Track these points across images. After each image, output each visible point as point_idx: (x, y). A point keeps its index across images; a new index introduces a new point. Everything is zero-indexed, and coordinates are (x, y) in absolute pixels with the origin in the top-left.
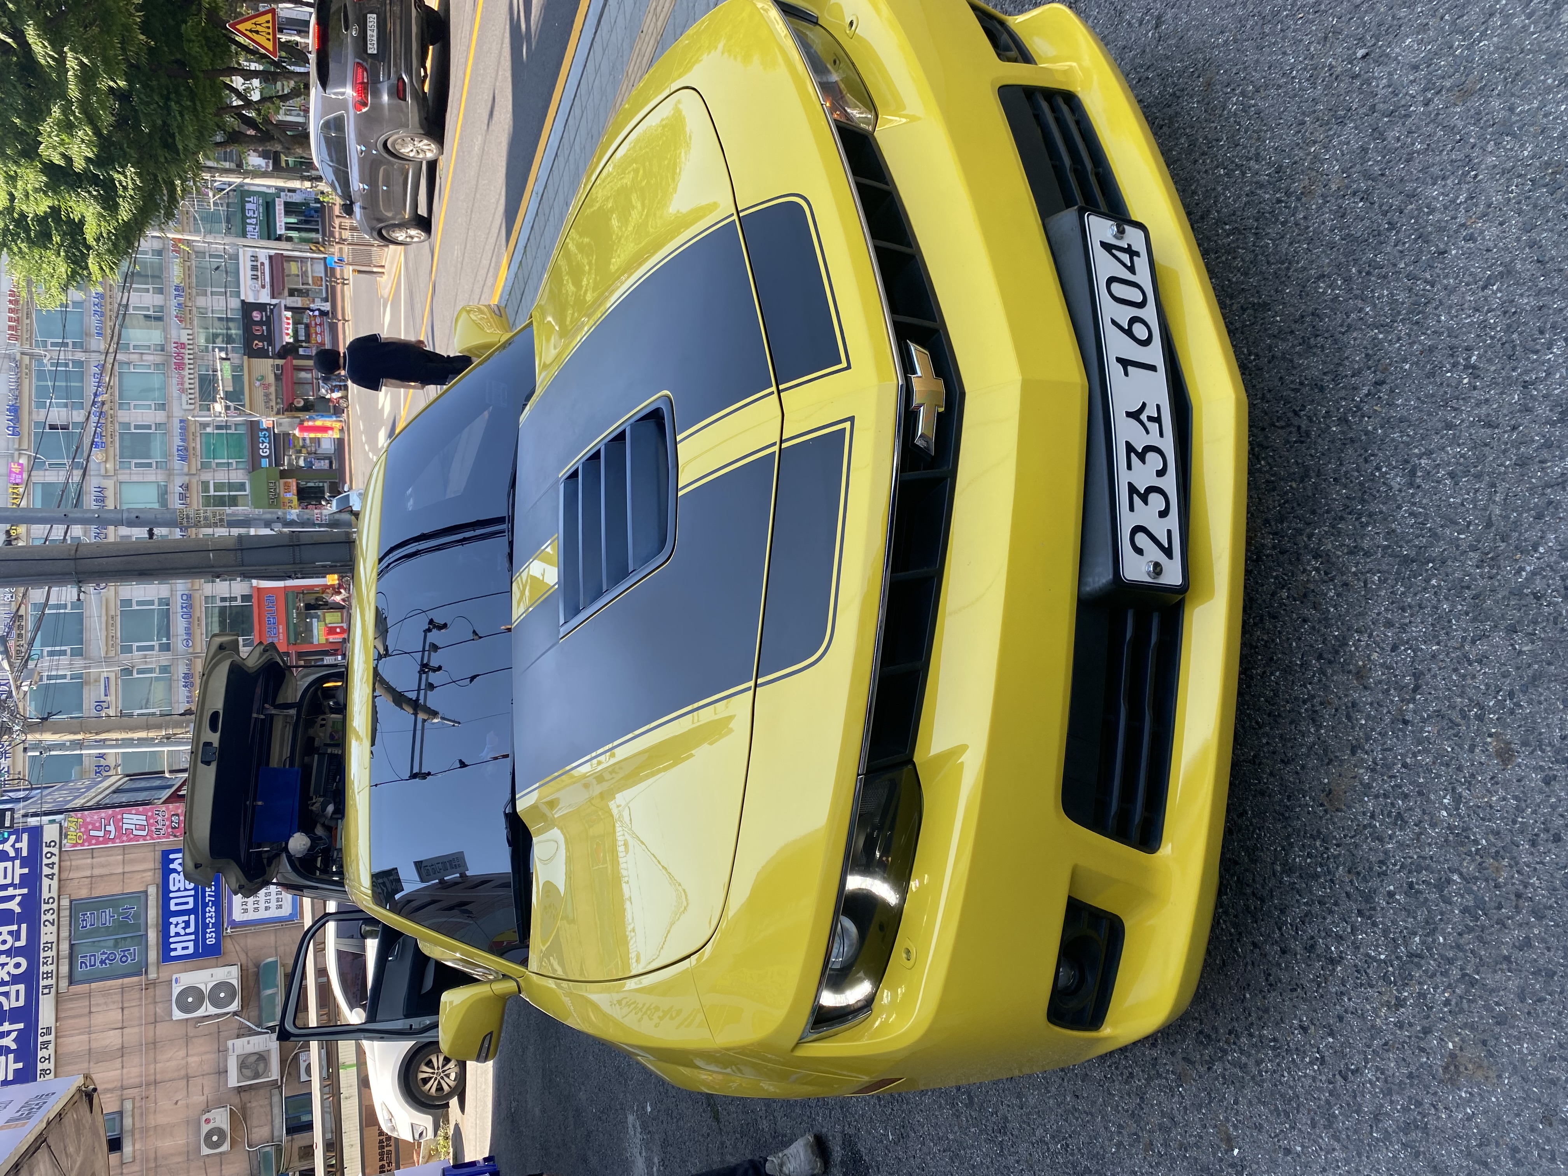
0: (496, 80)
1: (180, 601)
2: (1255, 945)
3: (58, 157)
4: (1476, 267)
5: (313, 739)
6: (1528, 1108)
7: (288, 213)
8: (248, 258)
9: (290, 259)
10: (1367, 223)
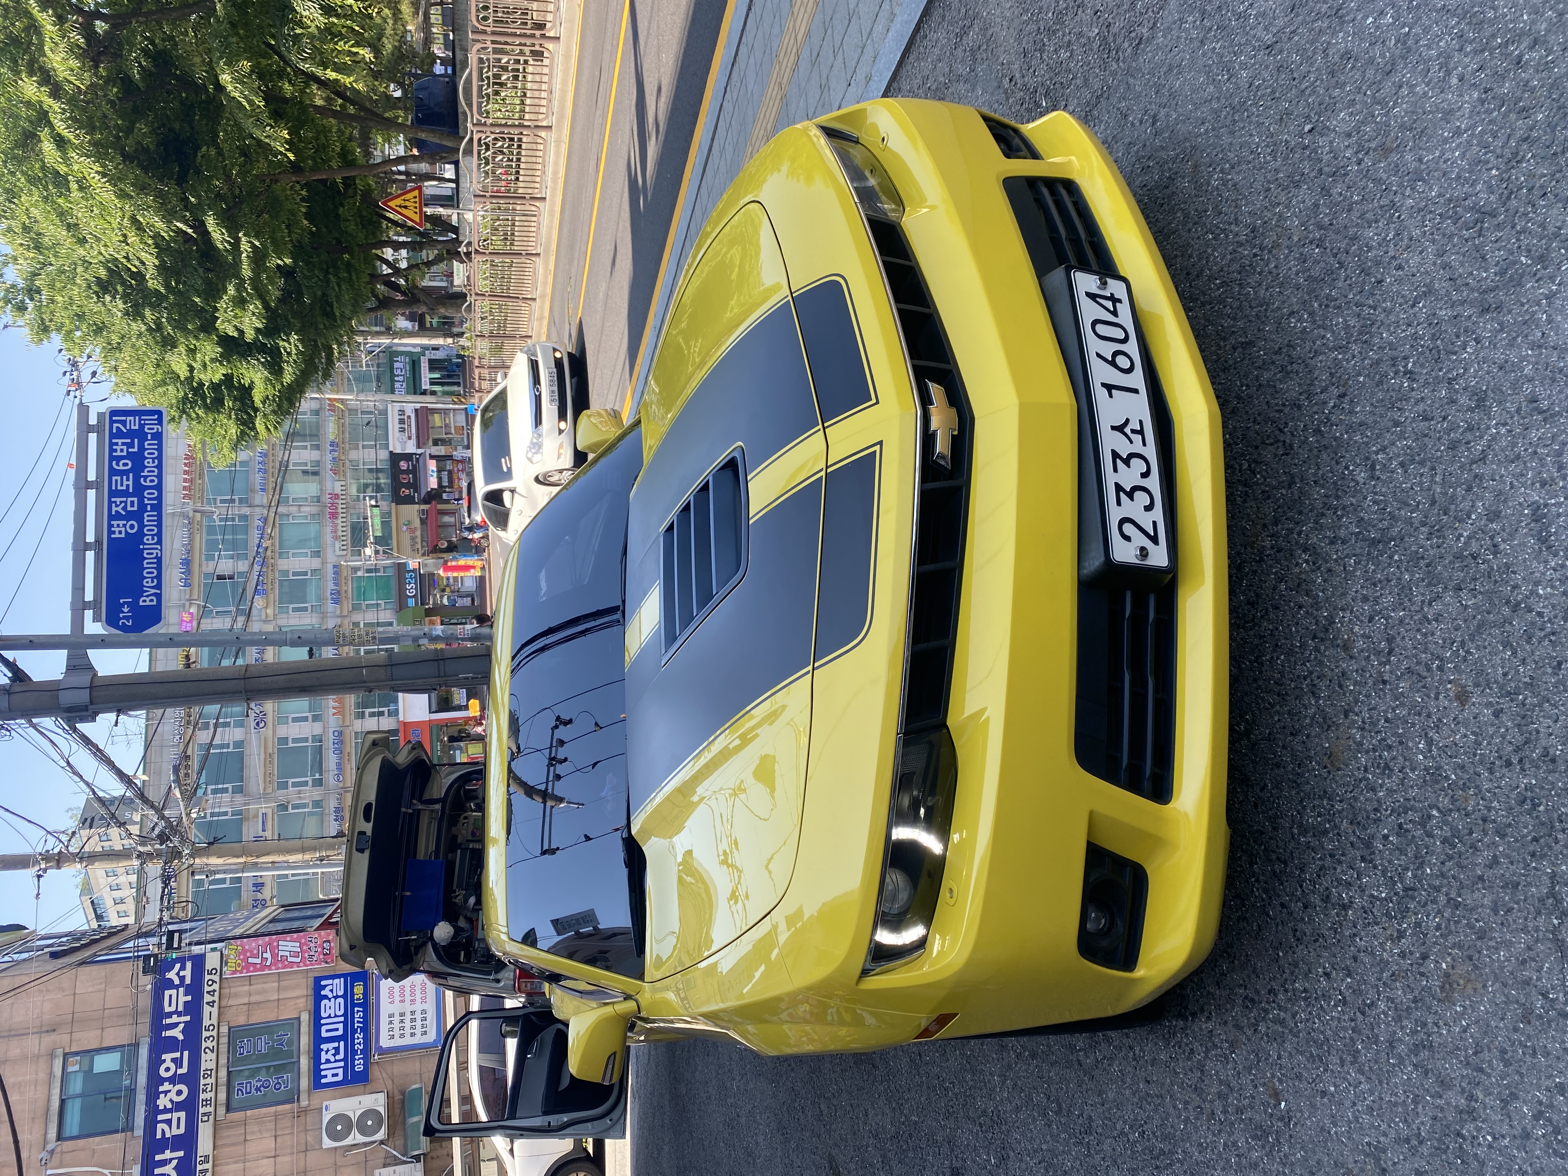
0: (617, 230)
1: (331, 737)
2: (1283, 905)
3: (232, 329)
4: (1405, 290)
5: (456, 837)
6: (1509, 1010)
7: (432, 369)
8: (396, 413)
9: (434, 411)
10: (1322, 264)
